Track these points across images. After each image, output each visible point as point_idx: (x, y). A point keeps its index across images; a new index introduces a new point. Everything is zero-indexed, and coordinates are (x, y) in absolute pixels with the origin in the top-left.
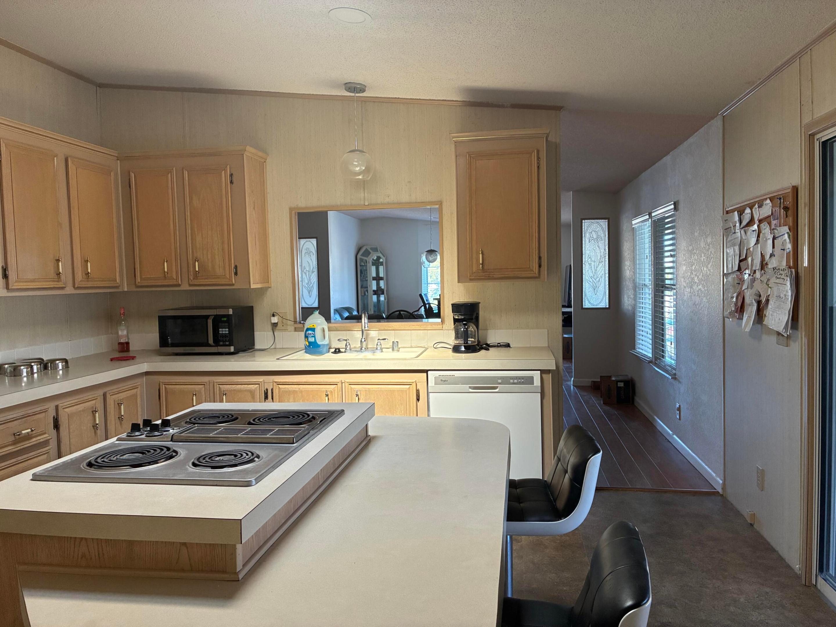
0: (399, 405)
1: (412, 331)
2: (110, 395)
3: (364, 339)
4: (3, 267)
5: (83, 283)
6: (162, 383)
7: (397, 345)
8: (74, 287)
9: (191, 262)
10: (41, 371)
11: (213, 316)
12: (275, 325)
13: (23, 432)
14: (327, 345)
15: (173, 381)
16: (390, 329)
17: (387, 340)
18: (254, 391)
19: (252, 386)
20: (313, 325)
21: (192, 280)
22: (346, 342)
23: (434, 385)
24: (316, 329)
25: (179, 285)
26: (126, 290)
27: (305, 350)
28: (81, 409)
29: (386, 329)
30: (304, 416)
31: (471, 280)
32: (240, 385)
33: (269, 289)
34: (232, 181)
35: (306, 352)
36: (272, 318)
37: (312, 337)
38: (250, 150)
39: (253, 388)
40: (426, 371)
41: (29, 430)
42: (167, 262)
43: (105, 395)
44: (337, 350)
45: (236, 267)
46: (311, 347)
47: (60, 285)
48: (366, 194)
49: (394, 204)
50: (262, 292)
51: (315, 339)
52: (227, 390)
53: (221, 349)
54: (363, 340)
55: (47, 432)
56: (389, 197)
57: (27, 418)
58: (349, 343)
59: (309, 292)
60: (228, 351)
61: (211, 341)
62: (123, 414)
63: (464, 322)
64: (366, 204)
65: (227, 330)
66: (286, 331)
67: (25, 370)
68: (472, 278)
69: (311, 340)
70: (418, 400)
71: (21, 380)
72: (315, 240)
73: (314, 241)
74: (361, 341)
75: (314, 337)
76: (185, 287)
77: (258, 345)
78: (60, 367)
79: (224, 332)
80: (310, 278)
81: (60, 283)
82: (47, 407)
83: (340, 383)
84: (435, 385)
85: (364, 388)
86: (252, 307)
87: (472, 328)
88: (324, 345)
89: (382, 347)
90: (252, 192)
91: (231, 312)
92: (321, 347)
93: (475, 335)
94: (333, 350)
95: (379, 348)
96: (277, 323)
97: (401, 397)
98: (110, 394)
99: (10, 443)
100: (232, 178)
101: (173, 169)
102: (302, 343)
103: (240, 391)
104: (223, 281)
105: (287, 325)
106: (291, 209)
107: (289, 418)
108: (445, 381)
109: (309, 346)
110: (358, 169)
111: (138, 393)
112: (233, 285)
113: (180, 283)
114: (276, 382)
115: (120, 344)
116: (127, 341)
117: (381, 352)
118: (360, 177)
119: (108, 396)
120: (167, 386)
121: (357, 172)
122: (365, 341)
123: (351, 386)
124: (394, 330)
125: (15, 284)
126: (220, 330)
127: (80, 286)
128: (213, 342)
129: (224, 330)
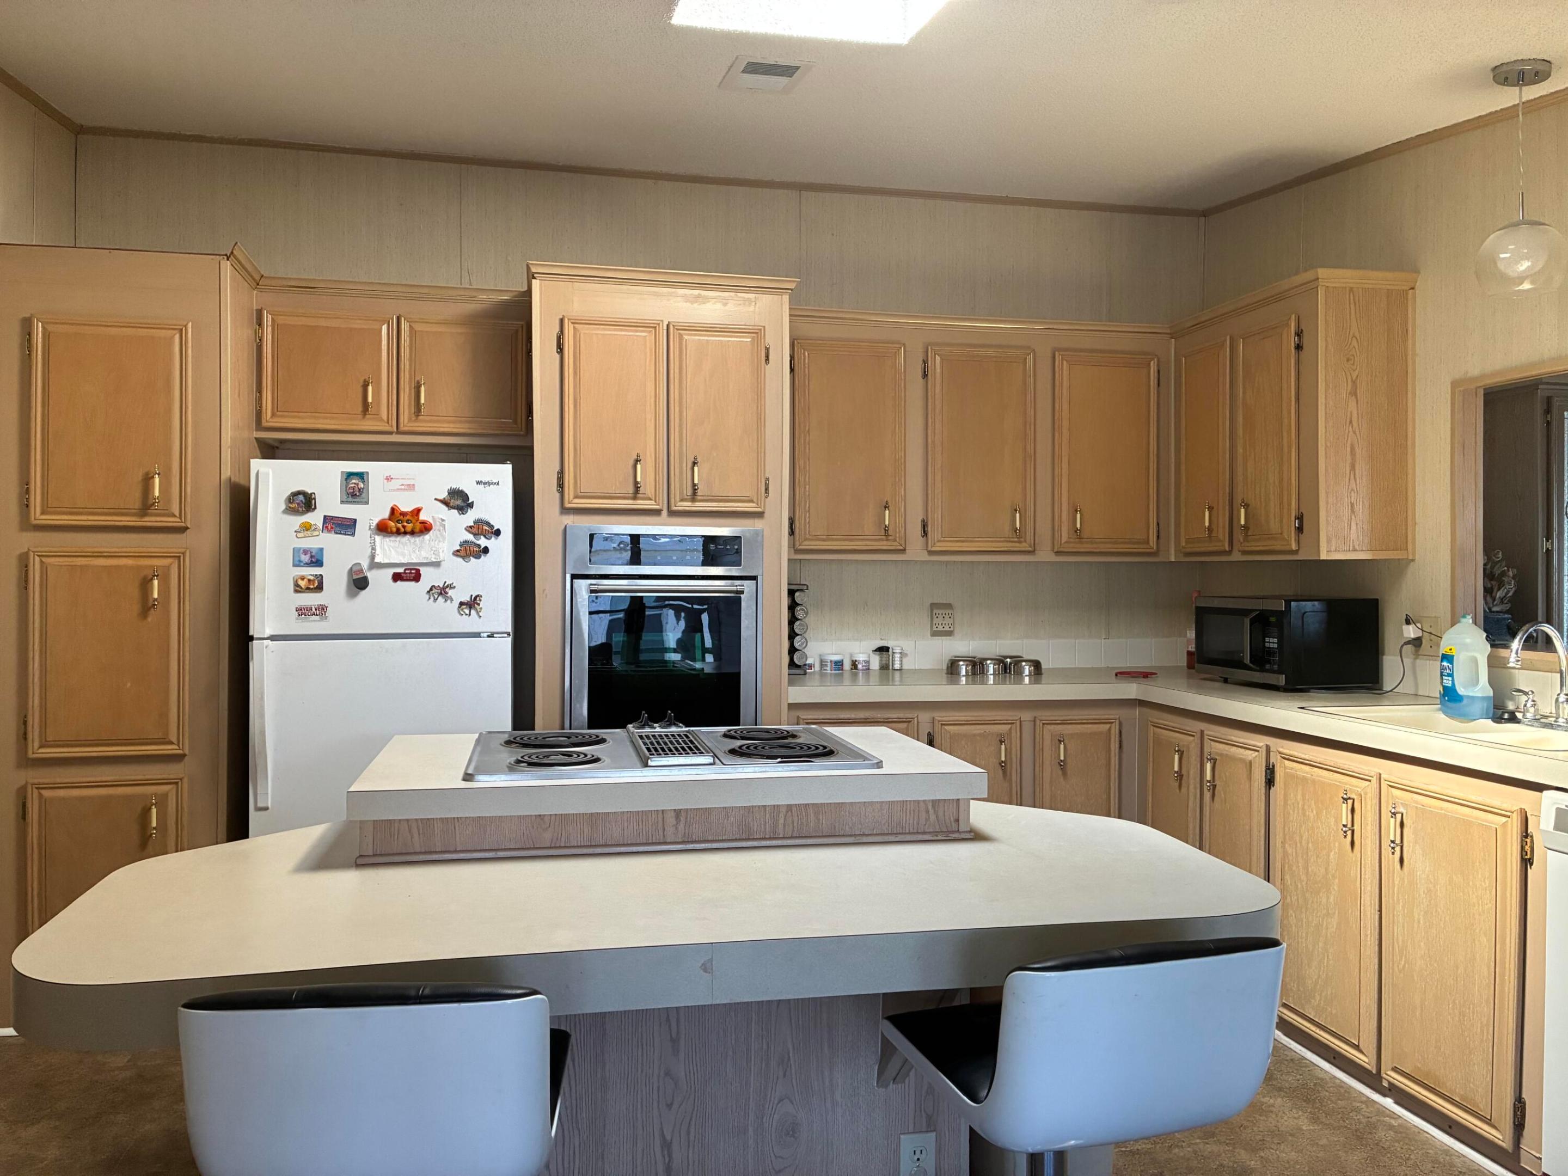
0: (1480, 862)
2: (1043, 724)
5: (1071, 545)
8: (1053, 550)
10: (999, 673)
11: (1252, 613)
12: (1416, 643)
15: (1161, 721)
18: (1250, 762)
19: (1251, 752)
20: (1450, 647)
22: (1527, 699)
24: (1455, 658)
25: (1229, 553)
26: (1177, 559)
27: (1439, 706)
28: (978, 732)
32: (1243, 750)
36: (1405, 627)
37: (1449, 675)
39: (1250, 758)
40: (1539, 788)
42: (1210, 509)
43: (1036, 720)
44: (1504, 716)
45: (1300, 518)
46: (1446, 698)
47: (1024, 546)
50: (1386, 568)
51: (1453, 681)
52: (1217, 754)
53: (1268, 678)
54: (1562, 698)
58: (1532, 700)
60: (1275, 683)
61: (1247, 660)
62: (1062, 758)
65: (1276, 640)
66: (1427, 657)
69: (1448, 682)
70: (1528, 860)
74: (1557, 700)
75: (1451, 675)
76: (1236, 556)
77: (1387, 683)
79: (1271, 645)
81: (1024, 544)
83: (1375, 777)
84: (1557, 828)
86: (1376, 602)
88: (1472, 698)
90: (1349, 360)
91: (1283, 606)
92: (1465, 701)
96: (1418, 639)
98: (1042, 720)
100: (1299, 340)
101: (1225, 341)
102: (1437, 690)
103: (1233, 759)
104: (1277, 545)
106: (1455, 384)
112: (1292, 552)
113: (1227, 548)
114: (1280, 753)
115: (1189, 653)
118: (1529, 286)
119: (1039, 724)
120: (1155, 729)
121: (1520, 275)
125: (938, 544)
126: (1267, 639)
127: (1061, 549)
128: (1251, 662)
129: (1271, 640)
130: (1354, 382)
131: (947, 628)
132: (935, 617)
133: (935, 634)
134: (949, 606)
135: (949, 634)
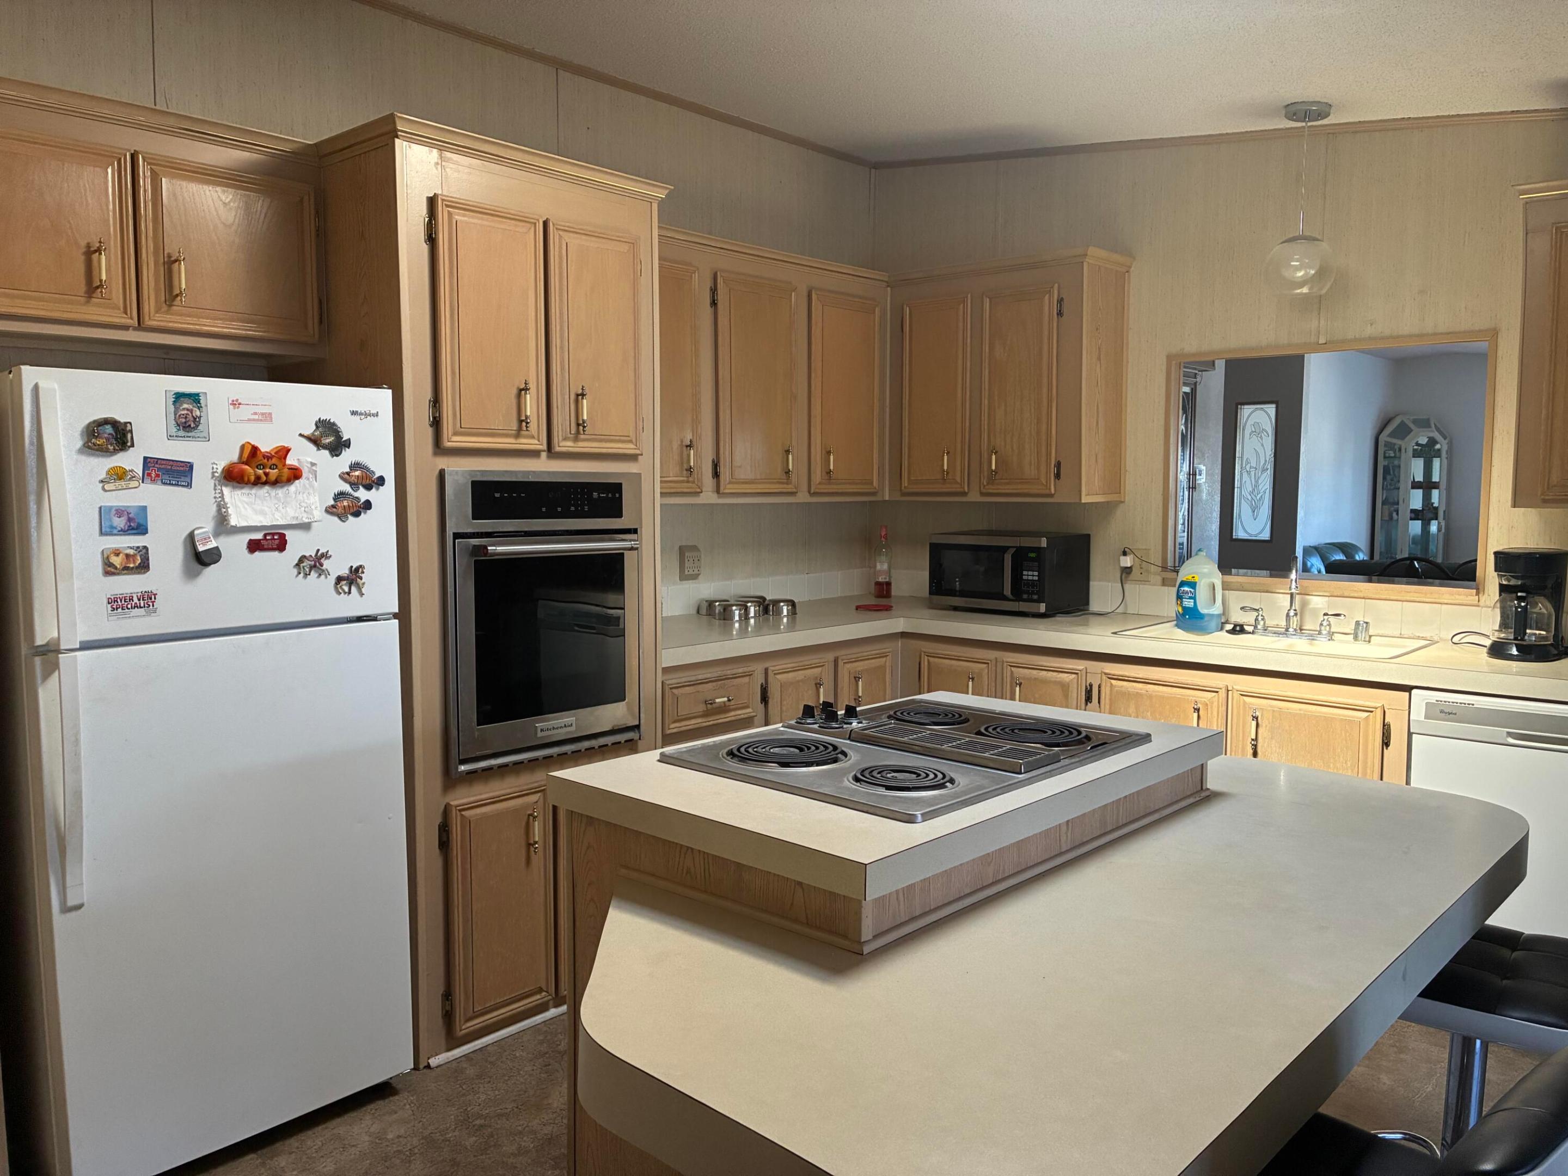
0: (1342, 749)
1: (1405, 603)
2: (844, 663)
3: (1295, 610)
4: (713, 461)
5: (823, 486)
6: (925, 652)
7: (1366, 630)
8: (809, 492)
9: (985, 455)
10: (760, 616)
11: (1015, 549)
12: (1127, 571)
13: (717, 700)
14: (1219, 616)
15: (940, 652)
16: (1356, 595)
17: (1342, 617)
18: (1068, 684)
19: (1066, 675)
20: (1193, 576)
21: (984, 486)
22: (1257, 614)
23: (1422, 718)
24: (1198, 584)
25: (964, 494)
26: (887, 498)
27: (1175, 622)
28: (799, 678)
29: (1346, 594)
30: (1071, 733)
31: (1546, 502)
32: (1046, 672)
33: (1122, 505)
34: (1060, 311)
35: (1177, 626)
36: (1122, 558)
37: (1190, 598)
38: (1096, 254)
39: (1067, 680)
40: (1408, 689)
41: (726, 699)
42: (948, 453)
43: (836, 661)
44: (1238, 628)
45: (1058, 465)
46: (1187, 617)
47: (790, 488)
48: (1322, 322)
49: (1382, 338)
50: (1107, 509)
51: (1195, 603)
52: (1024, 678)
53: (1023, 606)
54: (1292, 613)
55: (751, 705)
56: (1374, 326)
57: (723, 682)
58: (1262, 616)
59: (1254, 509)
60: (1035, 611)
61: (1007, 591)
62: (860, 694)
63: (1519, 594)
64: (1322, 341)
65: (1036, 573)
66: (1147, 583)
67: (737, 612)
68: (1547, 498)
69: (1188, 603)
70: (1386, 743)
71: (732, 625)
72: (1274, 406)
73: (1271, 409)
74: (1288, 615)
75: (1194, 598)
76: (974, 497)
77: (1094, 606)
78: (785, 612)
79: (1030, 578)
80: (1257, 482)
81: (789, 486)
82: (753, 669)
83: (1224, 690)
84: (1426, 719)
85: (1271, 706)
86: (1089, 536)
87: (1542, 607)
88: (1212, 616)
89: (1333, 630)
90: (1097, 329)
91: (1044, 543)
92: (1206, 619)
93: (1549, 625)
94: (1229, 627)
95: (1324, 632)
96: (1131, 568)
97: (1348, 734)
98: (843, 660)
99: (701, 713)
100: (1061, 306)
101: (967, 297)
102: (1172, 609)
103: (1045, 682)
104: (1035, 489)
105: (1148, 571)
106: (1170, 358)
107: (1046, 732)
108: (1450, 714)
109: (1183, 615)
110: (1300, 274)
111: (887, 664)
112: (1051, 496)
113: (966, 490)
114: (1106, 674)
115: (878, 584)
116: (887, 580)
117: (1329, 640)
118: (1305, 290)
119: (840, 663)
120: (931, 659)
121: (1300, 280)
122: (1296, 614)
123: (1244, 698)
124: (1364, 598)
125: (728, 486)
126: (1025, 573)
127: (817, 490)
128: (1012, 593)
129: (1030, 573)
130: (1099, 348)
131: (696, 572)
132: (686, 560)
133: (684, 577)
134: (694, 548)
135: (694, 577)
